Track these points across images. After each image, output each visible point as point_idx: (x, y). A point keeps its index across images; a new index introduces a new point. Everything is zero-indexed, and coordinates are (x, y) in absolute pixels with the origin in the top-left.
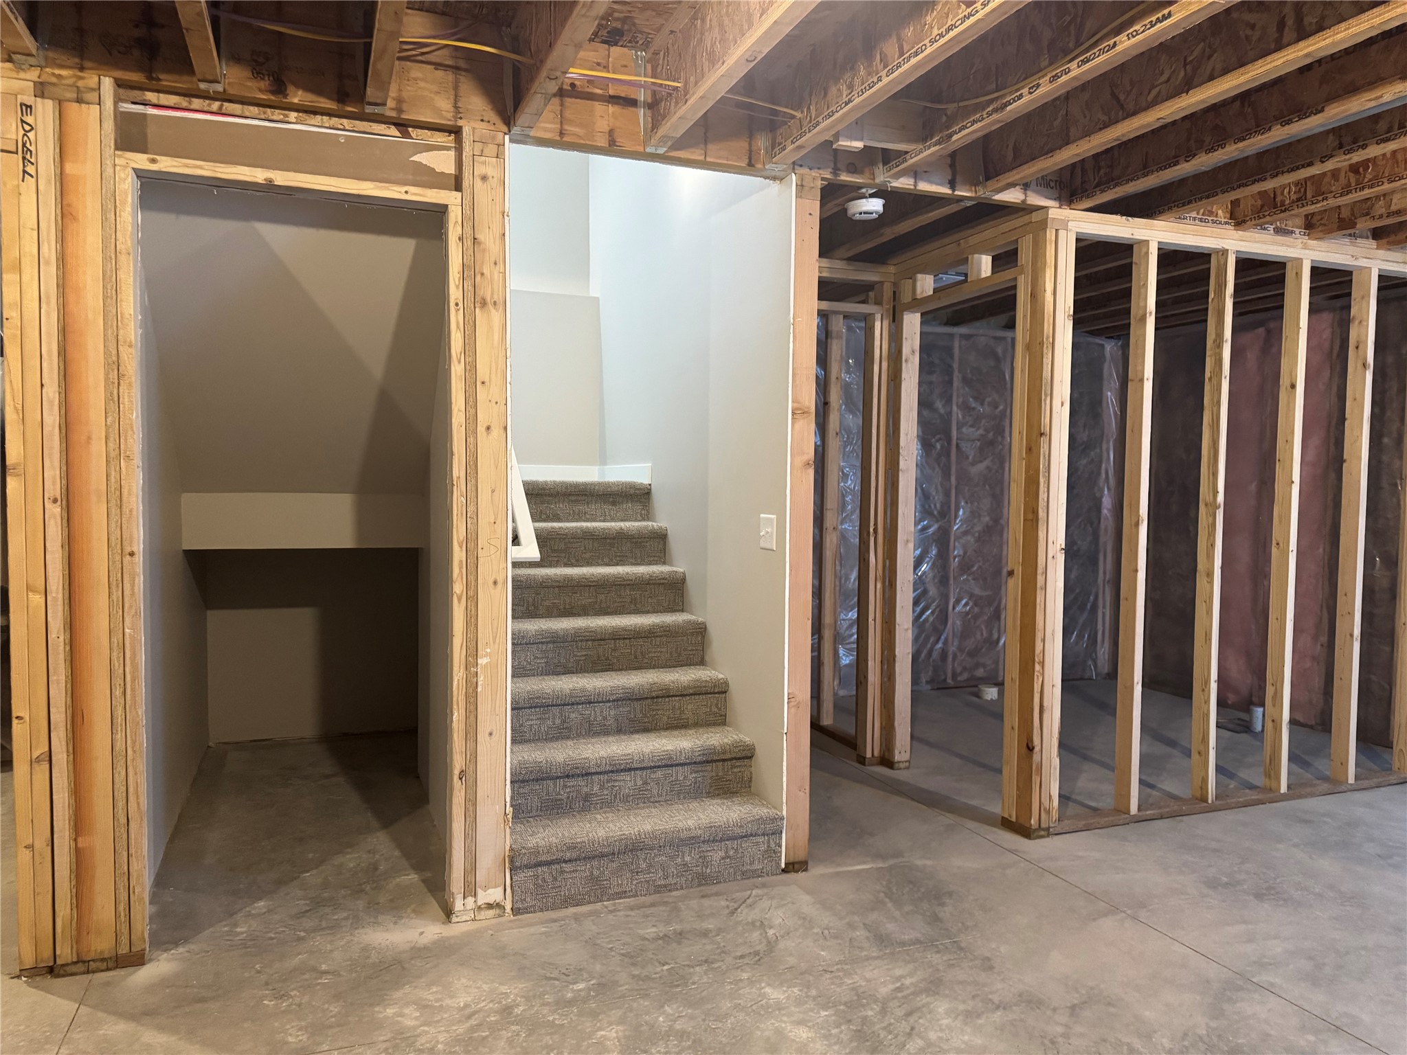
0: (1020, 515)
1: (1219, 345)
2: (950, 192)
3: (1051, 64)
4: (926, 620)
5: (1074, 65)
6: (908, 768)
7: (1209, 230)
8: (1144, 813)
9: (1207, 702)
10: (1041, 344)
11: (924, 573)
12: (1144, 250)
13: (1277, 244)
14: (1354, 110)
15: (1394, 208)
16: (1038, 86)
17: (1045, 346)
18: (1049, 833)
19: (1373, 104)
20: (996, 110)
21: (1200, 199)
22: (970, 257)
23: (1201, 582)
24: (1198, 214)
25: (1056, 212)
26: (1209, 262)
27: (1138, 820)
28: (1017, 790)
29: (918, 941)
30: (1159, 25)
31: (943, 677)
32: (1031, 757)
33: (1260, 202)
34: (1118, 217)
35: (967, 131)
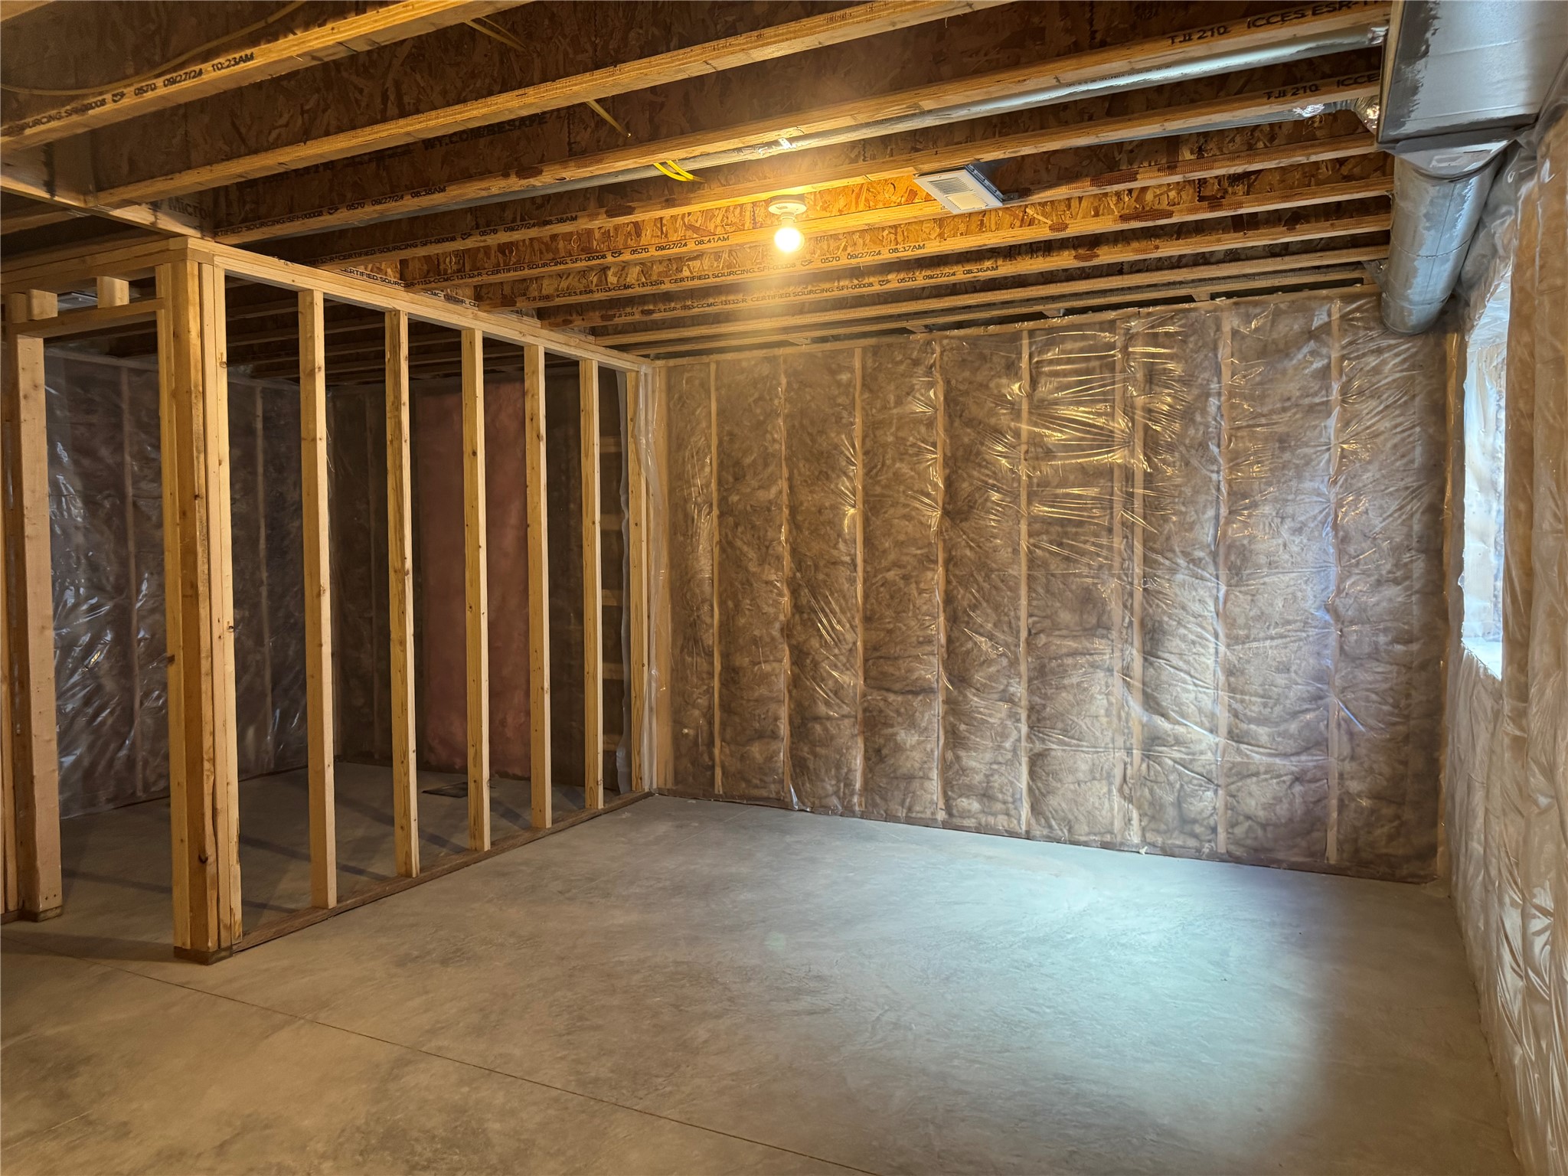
0: (177, 591)
1: (397, 407)
2: (47, 196)
3: (137, 73)
4: (103, 723)
5: (159, 82)
6: (59, 916)
7: (378, 287)
8: (345, 903)
9: (407, 774)
10: (189, 392)
11: (97, 663)
12: (308, 299)
13: (449, 311)
14: (472, 195)
15: (544, 292)
16: (122, 95)
17: (193, 396)
18: (231, 951)
19: (484, 193)
20: (76, 111)
21: (360, 255)
22: (99, 278)
23: (395, 649)
24: (366, 269)
25: (197, 242)
26: (383, 321)
27: (337, 913)
28: (191, 911)
29: (30, 1133)
30: (242, 65)
31: (131, 791)
32: (204, 871)
33: (425, 267)
34: (276, 260)
35: (42, 127)
